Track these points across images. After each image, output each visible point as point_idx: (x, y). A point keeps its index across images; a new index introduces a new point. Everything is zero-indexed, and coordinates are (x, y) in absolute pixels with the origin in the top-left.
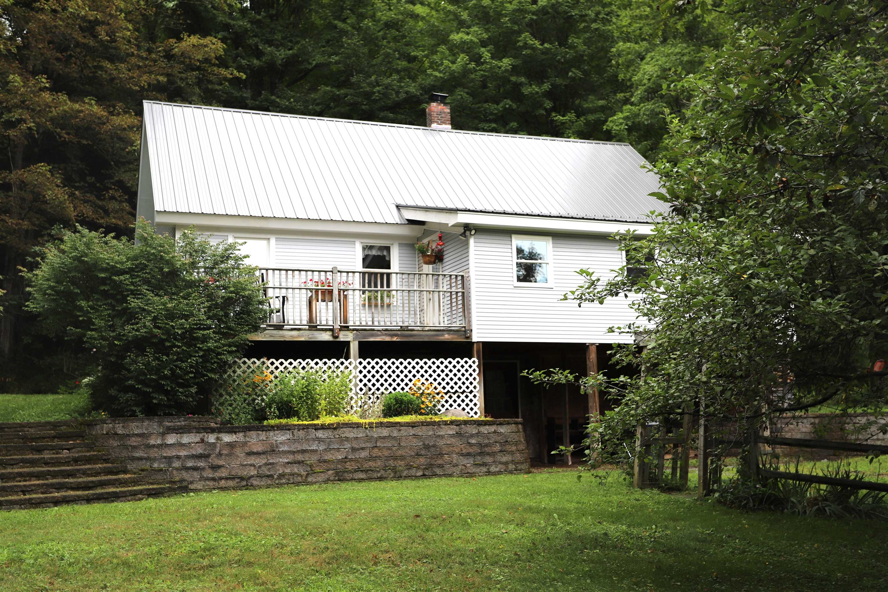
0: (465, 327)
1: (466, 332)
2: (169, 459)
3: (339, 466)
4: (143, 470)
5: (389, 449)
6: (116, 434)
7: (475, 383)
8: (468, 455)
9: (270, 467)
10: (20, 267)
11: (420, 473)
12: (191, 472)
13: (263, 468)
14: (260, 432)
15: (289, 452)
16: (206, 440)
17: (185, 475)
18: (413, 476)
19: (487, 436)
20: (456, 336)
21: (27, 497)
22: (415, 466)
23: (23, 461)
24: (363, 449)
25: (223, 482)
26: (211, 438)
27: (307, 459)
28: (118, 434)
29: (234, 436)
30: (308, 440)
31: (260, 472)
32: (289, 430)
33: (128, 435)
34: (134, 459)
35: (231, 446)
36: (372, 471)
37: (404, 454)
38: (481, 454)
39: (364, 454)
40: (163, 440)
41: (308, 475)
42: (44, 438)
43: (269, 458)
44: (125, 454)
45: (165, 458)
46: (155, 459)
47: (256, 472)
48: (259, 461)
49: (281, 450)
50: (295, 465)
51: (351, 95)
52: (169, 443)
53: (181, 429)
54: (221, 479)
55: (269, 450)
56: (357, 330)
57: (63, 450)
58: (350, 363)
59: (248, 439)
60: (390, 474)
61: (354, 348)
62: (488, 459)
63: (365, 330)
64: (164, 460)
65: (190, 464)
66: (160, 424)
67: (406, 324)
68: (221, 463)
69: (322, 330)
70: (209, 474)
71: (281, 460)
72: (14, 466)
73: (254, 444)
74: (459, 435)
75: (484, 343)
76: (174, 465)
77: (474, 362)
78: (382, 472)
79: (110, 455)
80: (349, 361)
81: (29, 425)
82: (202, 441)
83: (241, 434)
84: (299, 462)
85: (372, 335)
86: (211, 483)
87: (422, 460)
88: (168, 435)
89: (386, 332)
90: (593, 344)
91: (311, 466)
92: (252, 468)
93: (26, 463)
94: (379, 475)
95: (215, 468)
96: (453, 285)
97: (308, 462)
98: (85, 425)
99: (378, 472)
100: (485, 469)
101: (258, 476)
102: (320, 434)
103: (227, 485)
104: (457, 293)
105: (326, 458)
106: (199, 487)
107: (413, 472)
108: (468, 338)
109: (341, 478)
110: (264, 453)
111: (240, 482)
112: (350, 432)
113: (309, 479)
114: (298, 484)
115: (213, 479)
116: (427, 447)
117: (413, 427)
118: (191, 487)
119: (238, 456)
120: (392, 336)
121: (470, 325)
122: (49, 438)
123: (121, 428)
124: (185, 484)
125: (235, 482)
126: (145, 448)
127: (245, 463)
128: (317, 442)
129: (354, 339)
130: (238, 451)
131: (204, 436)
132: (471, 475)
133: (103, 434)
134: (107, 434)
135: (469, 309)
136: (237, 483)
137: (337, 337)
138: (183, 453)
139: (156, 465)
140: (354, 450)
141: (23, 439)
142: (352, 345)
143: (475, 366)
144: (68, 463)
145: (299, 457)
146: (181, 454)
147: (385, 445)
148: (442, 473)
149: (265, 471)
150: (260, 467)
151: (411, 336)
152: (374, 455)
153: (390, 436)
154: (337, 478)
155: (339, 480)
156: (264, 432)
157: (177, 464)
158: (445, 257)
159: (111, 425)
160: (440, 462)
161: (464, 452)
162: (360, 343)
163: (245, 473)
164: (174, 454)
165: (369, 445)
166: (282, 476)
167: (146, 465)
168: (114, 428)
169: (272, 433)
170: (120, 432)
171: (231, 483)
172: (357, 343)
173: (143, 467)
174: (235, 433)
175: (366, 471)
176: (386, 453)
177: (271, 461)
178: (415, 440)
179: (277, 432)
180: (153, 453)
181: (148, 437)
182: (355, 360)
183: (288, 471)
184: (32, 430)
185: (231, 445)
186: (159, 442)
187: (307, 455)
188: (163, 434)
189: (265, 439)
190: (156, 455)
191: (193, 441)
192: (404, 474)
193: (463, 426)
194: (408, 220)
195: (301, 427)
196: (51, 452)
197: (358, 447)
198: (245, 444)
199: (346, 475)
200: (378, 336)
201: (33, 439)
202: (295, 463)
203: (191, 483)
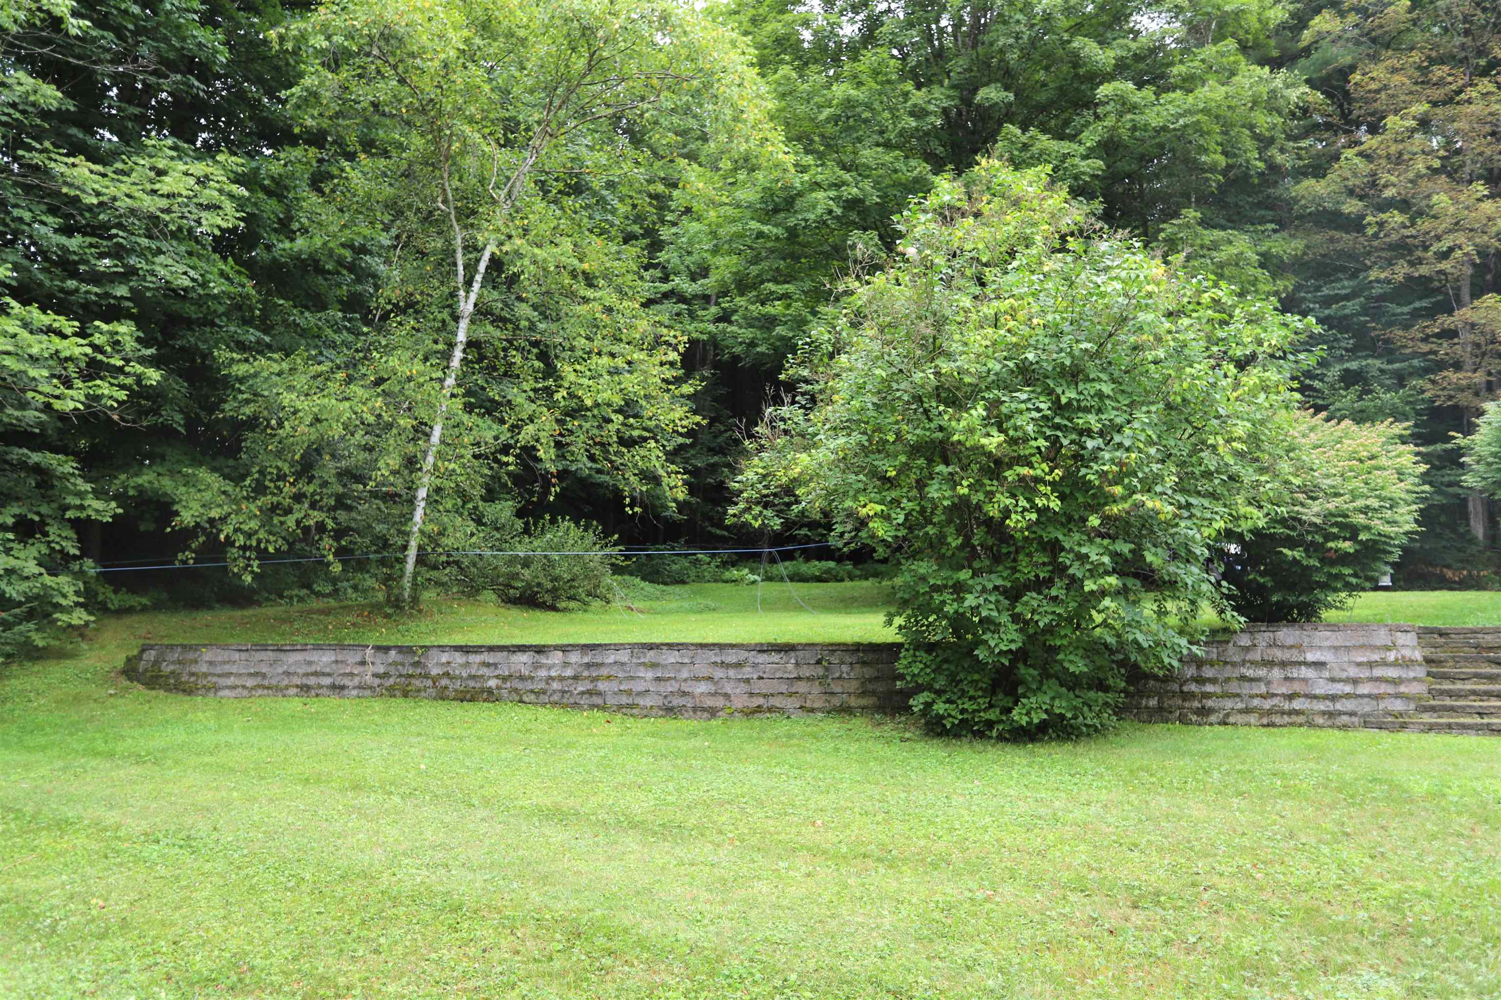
10: (1452, 433)
21: (1486, 720)
23: (1477, 676)
81: (1484, 631)
184: (1488, 638)
201: (1490, 649)
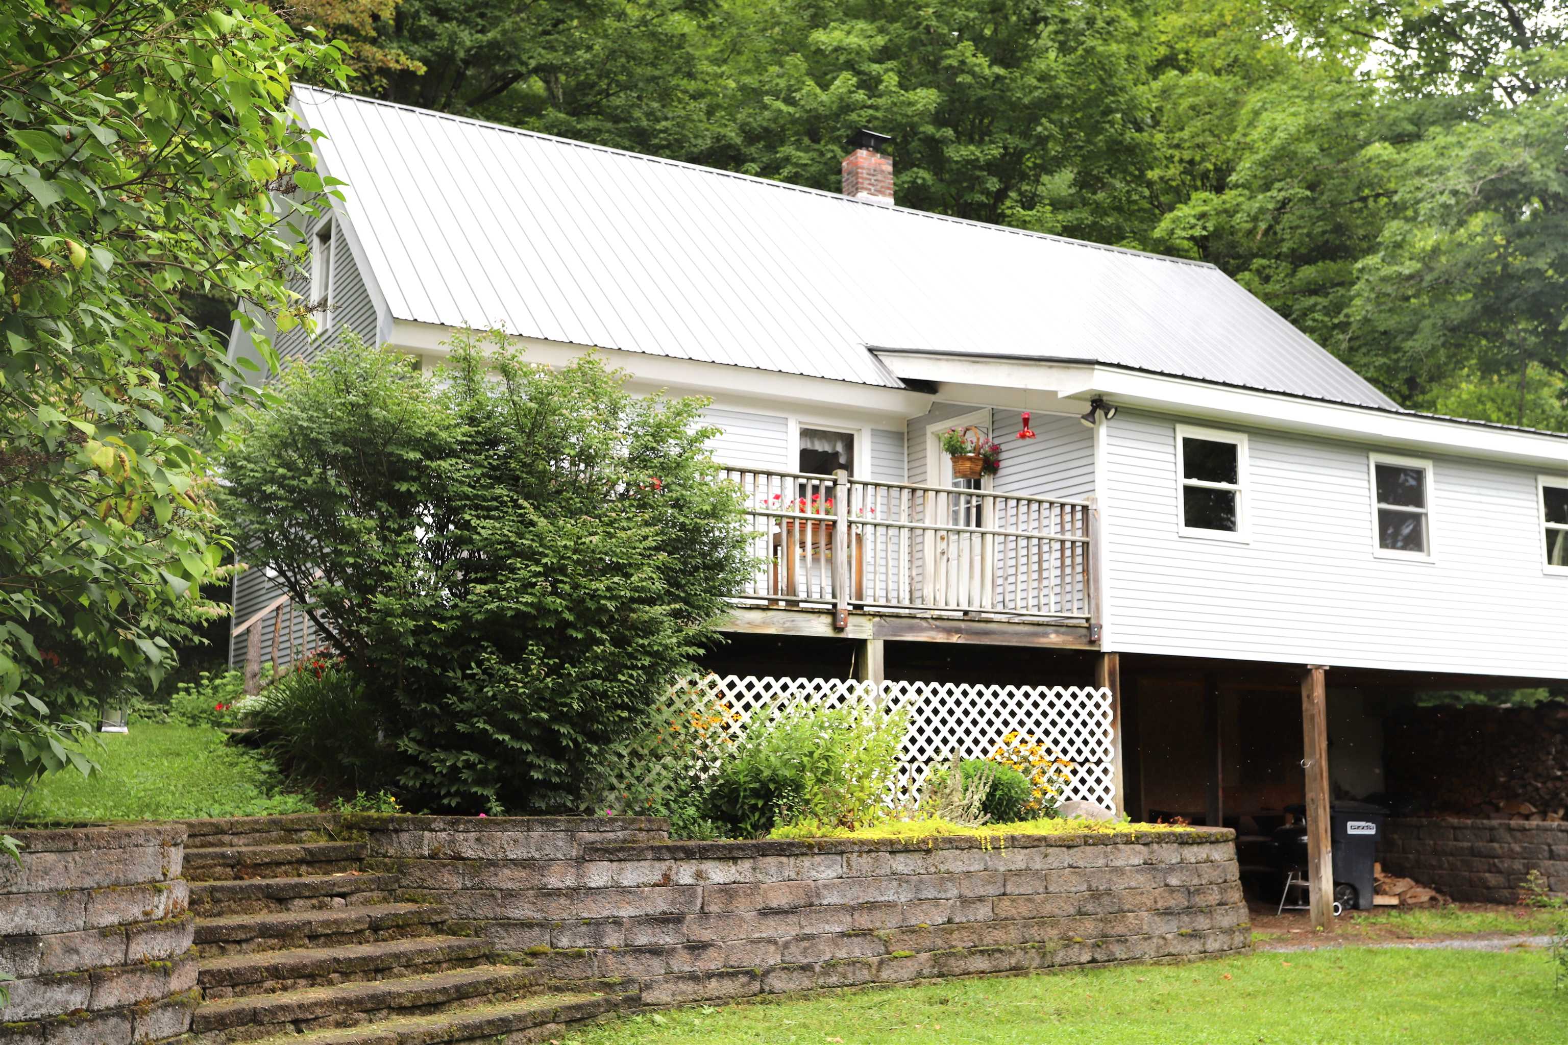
0: (1088, 620)
1: (1091, 629)
2: (596, 925)
3: (939, 942)
4: (534, 955)
5: (1029, 900)
6: (458, 857)
7: (1106, 742)
8: (1167, 912)
9: (805, 944)
11: (1086, 957)
12: (645, 959)
13: (793, 948)
14: (784, 859)
15: (843, 908)
16: (674, 877)
17: (634, 968)
18: (1073, 963)
19: (1195, 868)
20: (1070, 638)
22: (1078, 939)
24: (981, 899)
25: (714, 983)
26: (685, 873)
27: (878, 925)
28: (463, 859)
29: (733, 869)
30: (876, 878)
31: (788, 958)
32: (841, 853)
33: (492, 863)
34: (508, 924)
35: (726, 891)
36: (1001, 951)
37: (1057, 911)
38: (1190, 910)
39: (983, 912)
40: (579, 876)
41: (881, 963)
42: (279, 864)
43: (803, 923)
44: (485, 910)
45: (588, 923)
46: (562, 927)
47: (778, 959)
48: (784, 930)
49: (825, 902)
50: (855, 940)
51: (609, 131)
52: (593, 885)
53: (621, 849)
54: (709, 976)
55: (802, 903)
56: (881, 616)
57: (332, 896)
58: (867, 691)
59: (760, 877)
60: (1033, 959)
61: (875, 656)
62: (1202, 923)
63: (898, 616)
64: (584, 929)
65: (642, 939)
66: (571, 834)
67: (975, 607)
68: (706, 935)
69: (813, 612)
70: (682, 963)
71: (827, 927)
72: (244, 946)
73: (771, 888)
74: (1149, 865)
75: (1124, 657)
76: (607, 942)
77: (1104, 696)
78: (1019, 954)
79: (446, 911)
80: (865, 683)
82: (667, 879)
83: (747, 865)
84: (865, 933)
85: (911, 629)
86: (688, 988)
87: (1089, 927)
88: (590, 865)
89: (938, 623)
90: (1319, 667)
91: (886, 943)
92: (772, 948)
93: (271, 936)
94: (1013, 962)
95: (696, 948)
96: (1068, 526)
97: (882, 933)
98: (361, 829)
99: (1011, 953)
100: (1197, 945)
101: (784, 969)
102: (901, 864)
103: (721, 993)
104: (1073, 543)
105: (913, 922)
106: (665, 998)
107: (1074, 954)
108: (1092, 642)
109: (945, 970)
110: (792, 911)
111: (749, 983)
112: (955, 859)
113: (884, 975)
114: (861, 987)
115: (693, 977)
116: (1096, 895)
117: (1069, 847)
118: (647, 997)
119: (742, 919)
120: (949, 631)
121: (1098, 617)
122: (290, 863)
123: (472, 843)
124: (633, 991)
125: (737, 984)
126: (536, 897)
127: (757, 935)
128: (895, 884)
129: (876, 636)
130: (743, 907)
131: (670, 869)
132: (1175, 959)
133: (422, 857)
134: (431, 857)
135: (1097, 581)
136: (743, 986)
137: (841, 630)
138: (626, 912)
139: (564, 942)
140: (965, 901)
141: (233, 867)
142: (870, 648)
143: (1106, 706)
144: (357, 936)
145: (863, 921)
146: (622, 913)
147: (1022, 891)
148: (1124, 956)
149: (796, 955)
150: (786, 945)
151: (986, 633)
152: (1003, 915)
153: (1028, 869)
154: (935, 971)
155: (941, 975)
156: (792, 859)
157: (613, 939)
158: (1002, 464)
159: (444, 834)
160: (1120, 929)
161: (1159, 905)
162: (887, 644)
163: (757, 959)
164: (605, 913)
165: (991, 890)
166: (830, 966)
167: (539, 941)
168: (453, 841)
169: (806, 862)
170: (469, 853)
171: (729, 987)
172: (880, 645)
173: (537, 947)
174: (735, 860)
175: (987, 953)
176: (1025, 909)
177: (808, 930)
178: (1074, 879)
179: (817, 859)
180: (557, 910)
181: (542, 868)
182: (877, 683)
183: (842, 954)
185: (728, 891)
186: (570, 881)
187: (878, 915)
188: (580, 861)
189: (793, 876)
190: (565, 916)
191: (645, 880)
192: (1058, 959)
193: (1155, 846)
194: (903, 380)
195: (866, 848)
196: (309, 903)
197: (971, 895)
198: (755, 886)
199: (952, 961)
200: (922, 630)
202: (857, 935)
203: (648, 987)
